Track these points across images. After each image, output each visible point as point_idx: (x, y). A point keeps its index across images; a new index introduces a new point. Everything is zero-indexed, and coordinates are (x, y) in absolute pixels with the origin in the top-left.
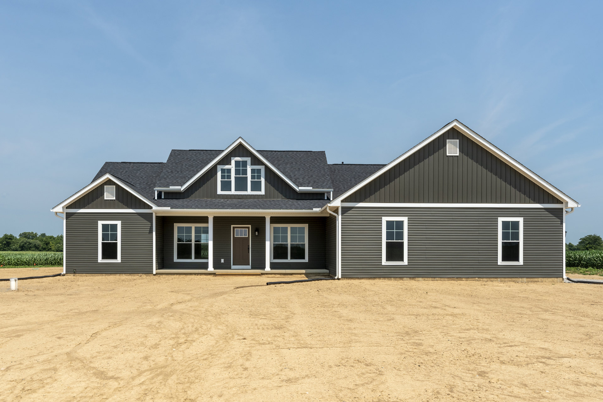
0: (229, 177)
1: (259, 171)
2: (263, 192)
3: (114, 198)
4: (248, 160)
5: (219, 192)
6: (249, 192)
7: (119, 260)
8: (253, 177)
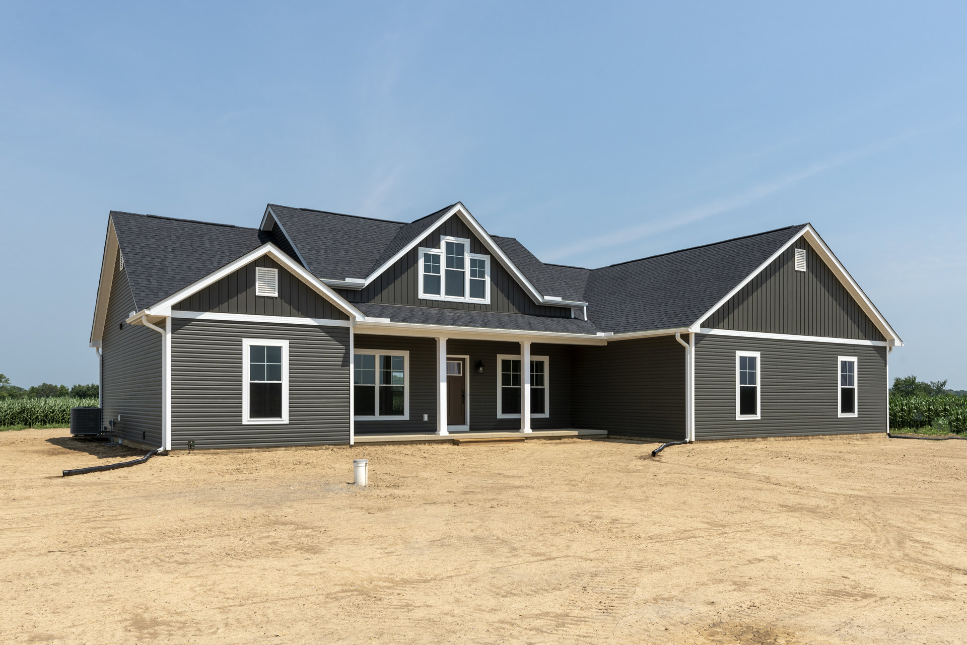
0: (437, 269)
1: (482, 263)
2: (487, 300)
3: (276, 295)
4: (466, 242)
5: (422, 295)
6: (467, 299)
7: (285, 418)
8: (473, 273)
